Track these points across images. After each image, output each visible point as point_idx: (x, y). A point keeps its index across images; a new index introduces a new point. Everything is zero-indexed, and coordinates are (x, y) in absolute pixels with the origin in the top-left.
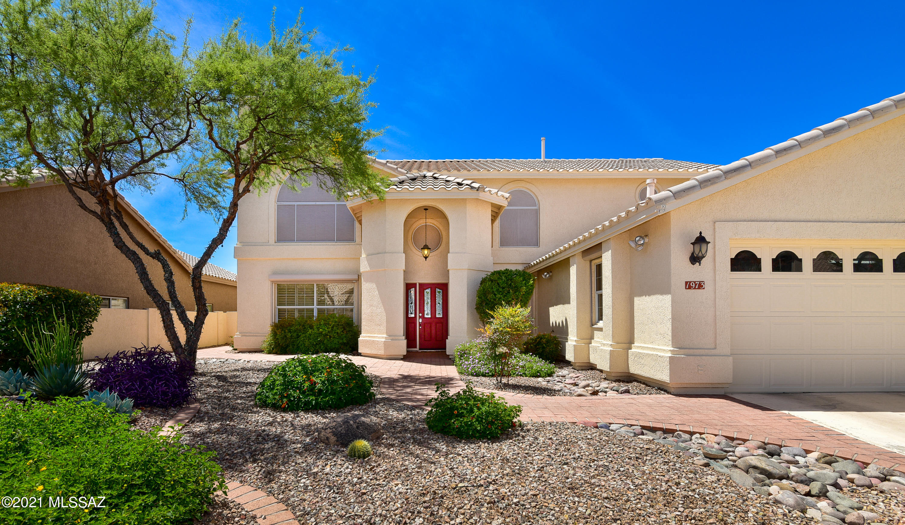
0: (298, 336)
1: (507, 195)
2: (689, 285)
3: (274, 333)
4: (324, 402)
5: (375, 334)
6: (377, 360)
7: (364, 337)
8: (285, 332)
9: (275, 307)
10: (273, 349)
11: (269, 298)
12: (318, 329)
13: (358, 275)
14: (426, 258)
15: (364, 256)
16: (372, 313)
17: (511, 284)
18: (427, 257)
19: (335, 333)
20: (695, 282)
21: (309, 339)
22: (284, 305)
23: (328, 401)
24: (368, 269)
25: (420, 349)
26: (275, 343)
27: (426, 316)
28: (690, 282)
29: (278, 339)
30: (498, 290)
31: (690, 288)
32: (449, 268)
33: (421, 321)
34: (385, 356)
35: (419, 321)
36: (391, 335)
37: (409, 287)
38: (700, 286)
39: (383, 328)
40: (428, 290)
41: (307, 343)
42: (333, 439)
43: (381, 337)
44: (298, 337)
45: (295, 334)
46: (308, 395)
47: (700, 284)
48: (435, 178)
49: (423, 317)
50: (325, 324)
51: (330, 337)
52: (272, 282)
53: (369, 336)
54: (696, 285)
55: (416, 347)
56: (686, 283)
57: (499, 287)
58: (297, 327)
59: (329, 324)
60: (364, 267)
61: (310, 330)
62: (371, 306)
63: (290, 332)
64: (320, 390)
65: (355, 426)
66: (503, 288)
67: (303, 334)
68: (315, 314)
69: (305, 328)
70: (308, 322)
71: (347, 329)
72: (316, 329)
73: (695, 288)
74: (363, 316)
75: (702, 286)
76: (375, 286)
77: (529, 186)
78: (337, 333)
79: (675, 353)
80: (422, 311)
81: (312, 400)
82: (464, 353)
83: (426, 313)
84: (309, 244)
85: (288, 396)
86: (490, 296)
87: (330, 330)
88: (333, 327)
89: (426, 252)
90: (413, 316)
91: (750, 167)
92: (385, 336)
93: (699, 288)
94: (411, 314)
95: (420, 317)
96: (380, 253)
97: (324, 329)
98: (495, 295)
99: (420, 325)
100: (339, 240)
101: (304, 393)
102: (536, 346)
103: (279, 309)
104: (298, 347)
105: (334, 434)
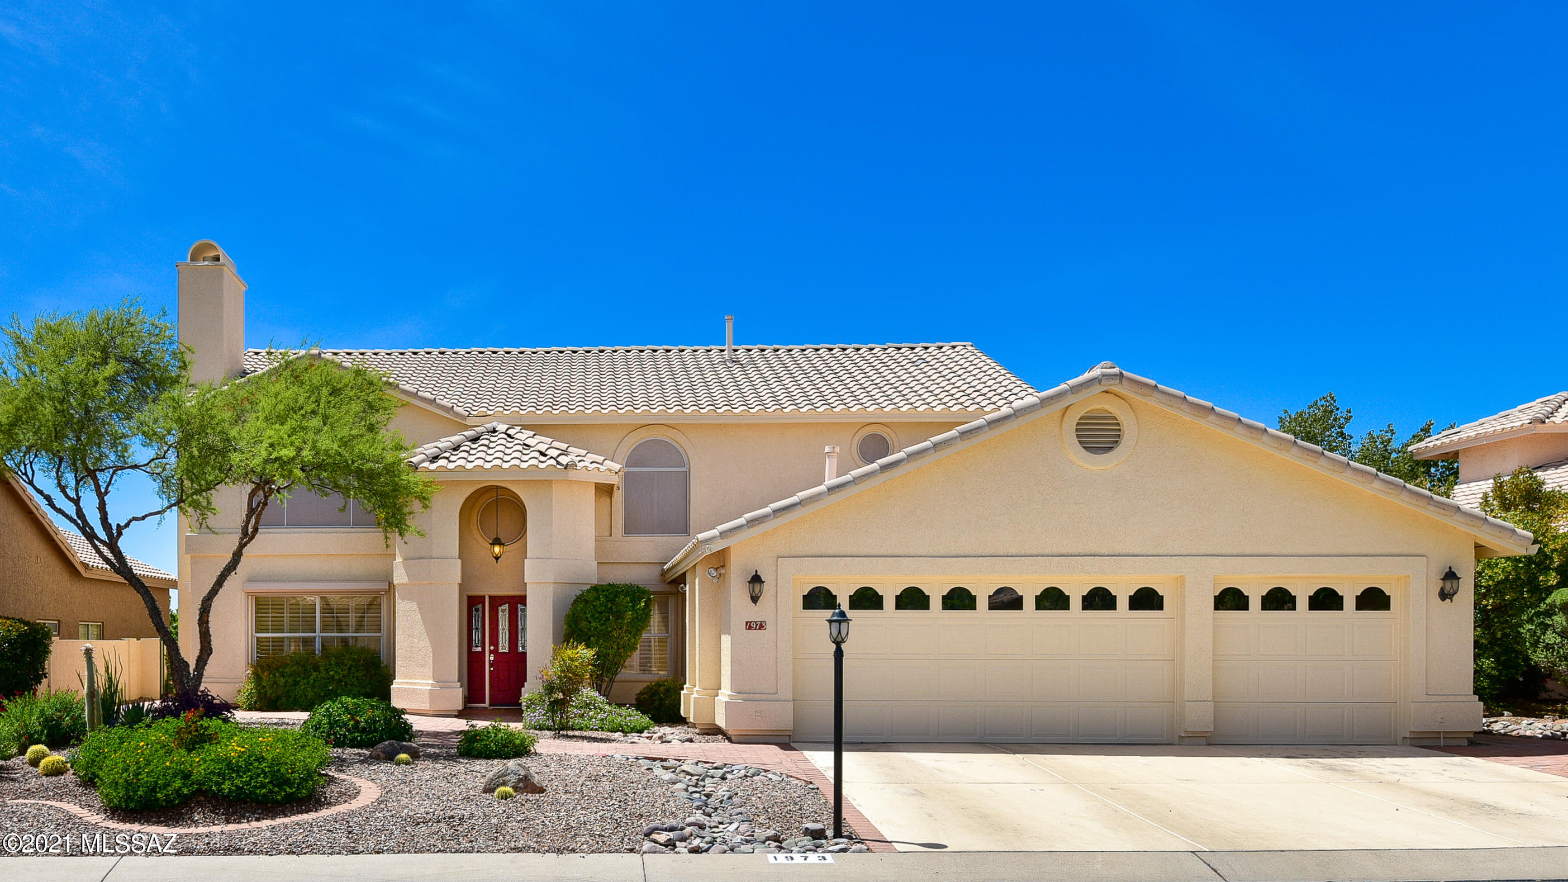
0: (296, 683)
1: (617, 467)
2: (749, 626)
3: (257, 677)
4: (368, 738)
5: (416, 679)
6: (419, 717)
7: (400, 683)
8: (275, 676)
9: (252, 635)
10: (255, 703)
11: (243, 619)
12: (327, 671)
13: (389, 583)
14: (497, 558)
15: (399, 559)
16: (412, 647)
17: (611, 608)
18: (499, 557)
19: (353, 677)
20: (755, 622)
21: (313, 687)
22: (267, 631)
23: (372, 738)
24: (406, 580)
25: (490, 705)
26: (259, 692)
27: (501, 650)
28: (751, 622)
29: (264, 687)
30: (593, 616)
31: (750, 628)
32: (525, 581)
33: (492, 658)
34: (431, 712)
35: (489, 658)
36: (441, 681)
37: (472, 603)
38: (761, 626)
39: (429, 670)
40: (506, 607)
41: (310, 694)
42: (382, 755)
43: (425, 684)
44: (295, 685)
45: (291, 680)
46: (353, 733)
47: (761, 624)
48: (509, 436)
49: (495, 652)
50: (338, 664)
51: (346, 684)
52: (248, 594)
53: (407, 683)
54: (757, 625)
55: (485, 703)
56: (747, 623)
57: (596, 611)
58: (295, 668)
59: (343, 663)
60: (400, 577)
61: (315, 674)
62: (410, 636)
63: (283, 675)
64: (364, 729)
65: (398, 747)
66: (601, 613)
67: (303, 679)
68: (318, 646)
69: (306, 670)
70: (311, 661)
71: (373, 672)
72: (324, 672)
73: (756, 629)
74: (398, 652)
75: (763, 627)
76: (415, 607)
77: (671, 433)
78: (357, 677)
79: (733, 698)
80: (494, 641)
81: (358, 736)
82: (532, 703)
83: (501, 645)
84: (308, 530)
85: (335, 734)
86: (583, 624)
87: (346, 672)
88: (349, 669)
89: (497, 549)
90: (479, 649)
91: (800, 505)
92: (431, 682)
93: (760, 629)
94: (477, 646)
95: (491, 652)
96: (424, 558)
97: (336, 672)
98: (590, 622)
99: (491, 665)
100: (357, 524)
101: (349, 731)
102: (651, 697)
103: (257, 638)
104: (295, 700)
105: (383, 752)
